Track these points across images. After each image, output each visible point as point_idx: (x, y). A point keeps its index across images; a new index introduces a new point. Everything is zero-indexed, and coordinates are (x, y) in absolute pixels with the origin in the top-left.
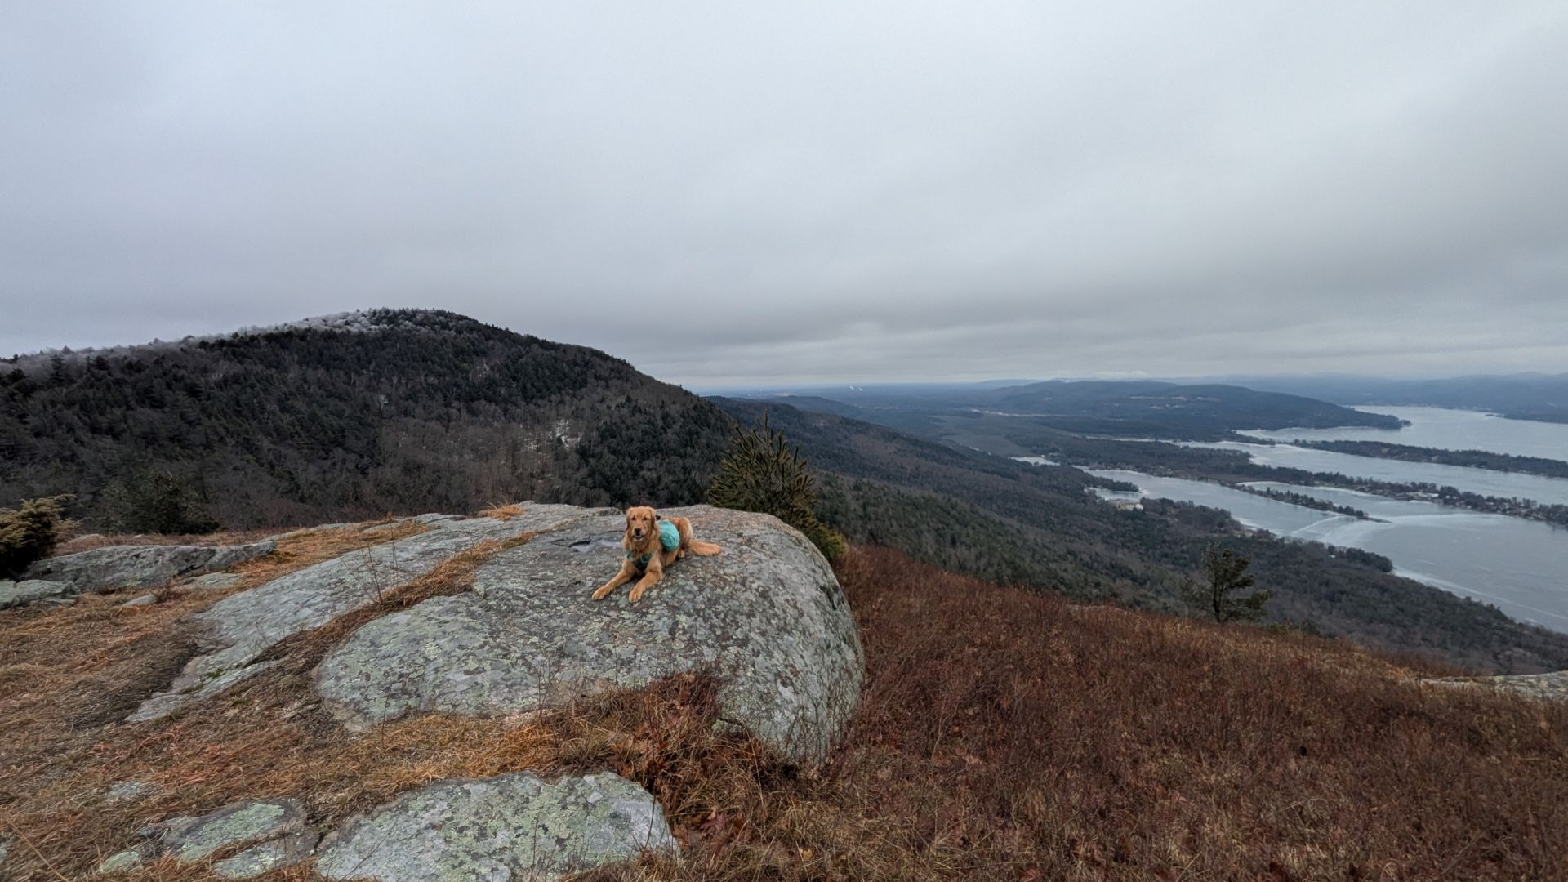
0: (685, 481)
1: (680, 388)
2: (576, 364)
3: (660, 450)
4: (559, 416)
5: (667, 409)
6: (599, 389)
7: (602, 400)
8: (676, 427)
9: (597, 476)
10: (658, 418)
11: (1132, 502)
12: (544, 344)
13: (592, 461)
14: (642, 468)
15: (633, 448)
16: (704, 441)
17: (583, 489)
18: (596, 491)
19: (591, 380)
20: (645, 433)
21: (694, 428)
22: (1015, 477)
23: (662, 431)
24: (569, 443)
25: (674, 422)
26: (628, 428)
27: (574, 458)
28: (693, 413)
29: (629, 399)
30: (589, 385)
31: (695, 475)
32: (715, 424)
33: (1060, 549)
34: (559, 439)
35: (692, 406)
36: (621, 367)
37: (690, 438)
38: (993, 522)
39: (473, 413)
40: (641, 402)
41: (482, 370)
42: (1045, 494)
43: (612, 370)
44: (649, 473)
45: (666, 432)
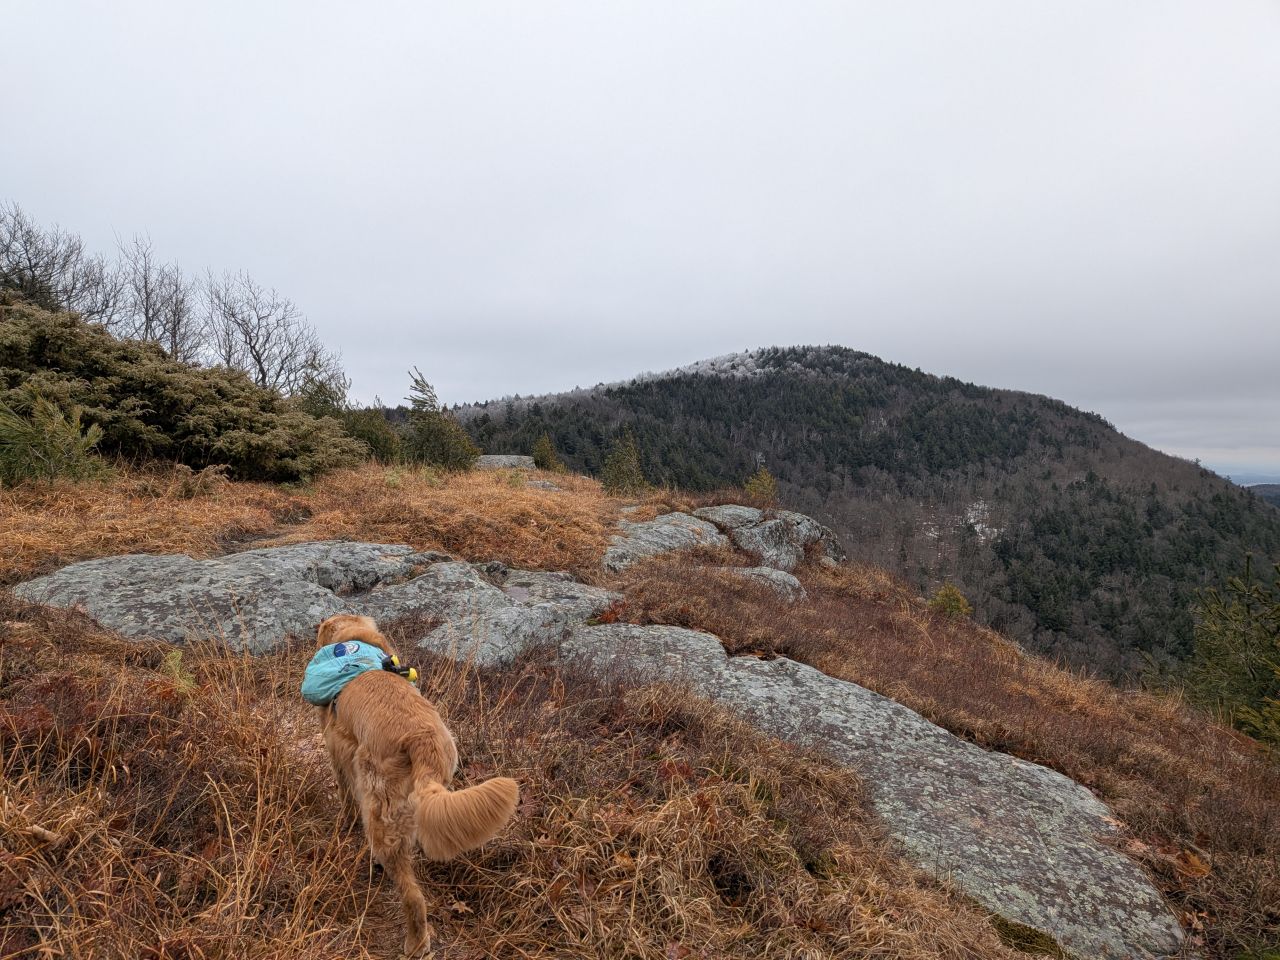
0: (1172, 618)
1: (1196, 465)
2: (1013, 420)
3: (1135, 561)
4: (975, 496)
5: (1159, 498)
6: (1045, 459)
8: (1173, 529)
9: (1019, 586)
10: (1140, 511)
12: (970, 391)
13: (1015, 564)
14: (1096, 585)
15: (1085, 555)
16: (1223, 557)
17: (995, 601)
18: (1015, 607)
19: (1034, 445)
20: (1111, 532)
21: (1208, 533)
23: (1142, 532)
24: (985, 533)
25: (1171, 520)
26: (1082, 522)
27: (987, 556)
28: (1209, 509)
29: (1091, 478)
30: (1029, 452)
34: (971, 528)
35: (1209, 496)
36: (1088, 426)
37: (1196, 551)
39: (859, 481)
40: (1112, 483)
41: (879, 424)
43: (1071, 430)
44: (1107, 595)
45: (1150, 535)
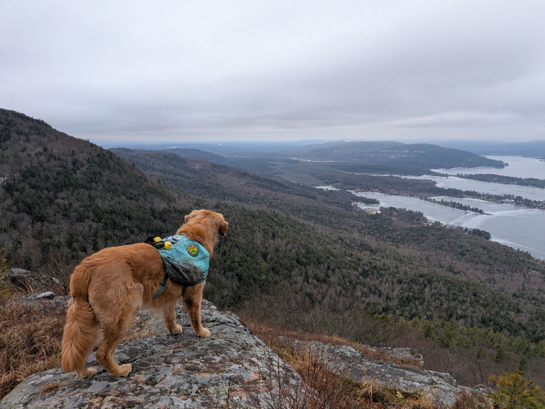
0: (90, 206)
1: (88, 142)
3: (71, 185)
5: (76, 156)
6: (21, 142)
7: (24, 150)
8: (84, 169)
9: (20, 204)
10: (69, 163)
11: (375, 209)
13: (16, 194)
14: (56, 198)
15: (49, 184)
16: (105, 178)
17: (9, 213)
18: (20, 215)
19: (14, 135)
20: (58, 173)
21: (97, 169)
22: (314, 198)
23: (72, 172)
25: (82, 166)
26: (45, 170)
28: (96, 159)
29: (45, 150)
30: (12, 139)
31: (99, 202)
32: (114, 168)
33: (334, 237)
35: (96, 154)
36: (39, 126)
37: (94, 177)
38: (299, 224)
40: (55, 151)
42: (330, 207)
43: (31, 128)
44: (62, 201)
45: (76, 173)
